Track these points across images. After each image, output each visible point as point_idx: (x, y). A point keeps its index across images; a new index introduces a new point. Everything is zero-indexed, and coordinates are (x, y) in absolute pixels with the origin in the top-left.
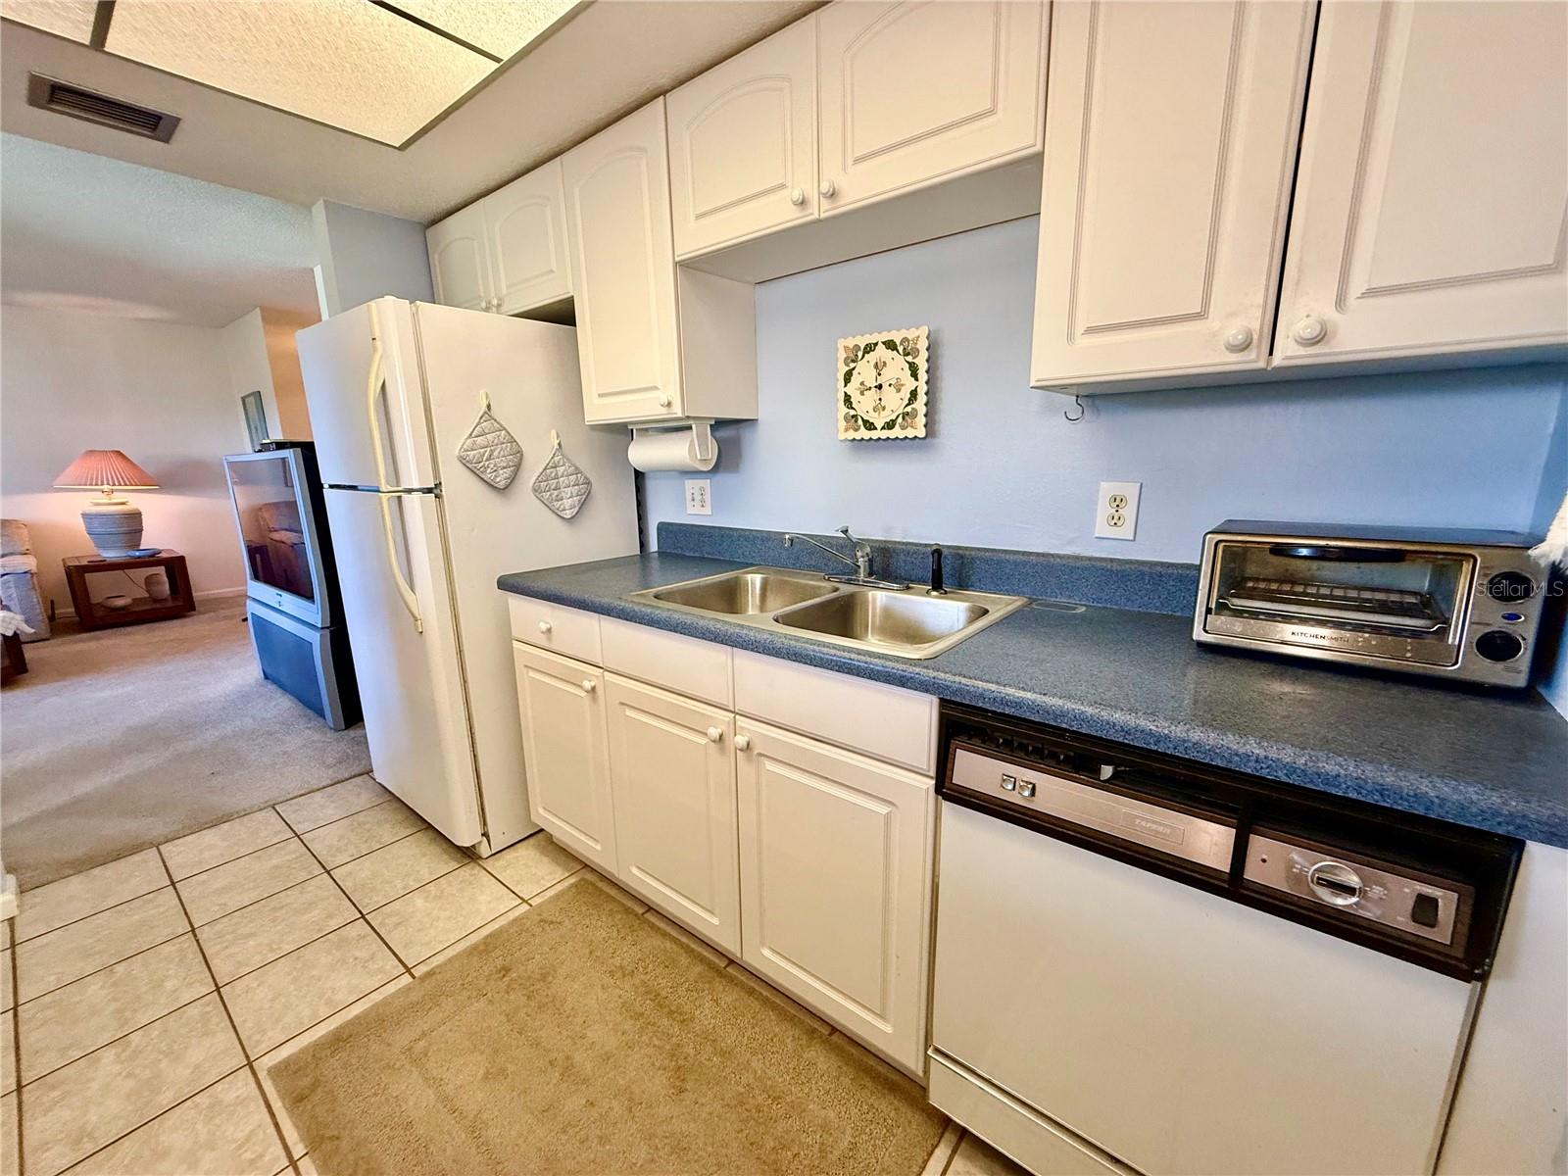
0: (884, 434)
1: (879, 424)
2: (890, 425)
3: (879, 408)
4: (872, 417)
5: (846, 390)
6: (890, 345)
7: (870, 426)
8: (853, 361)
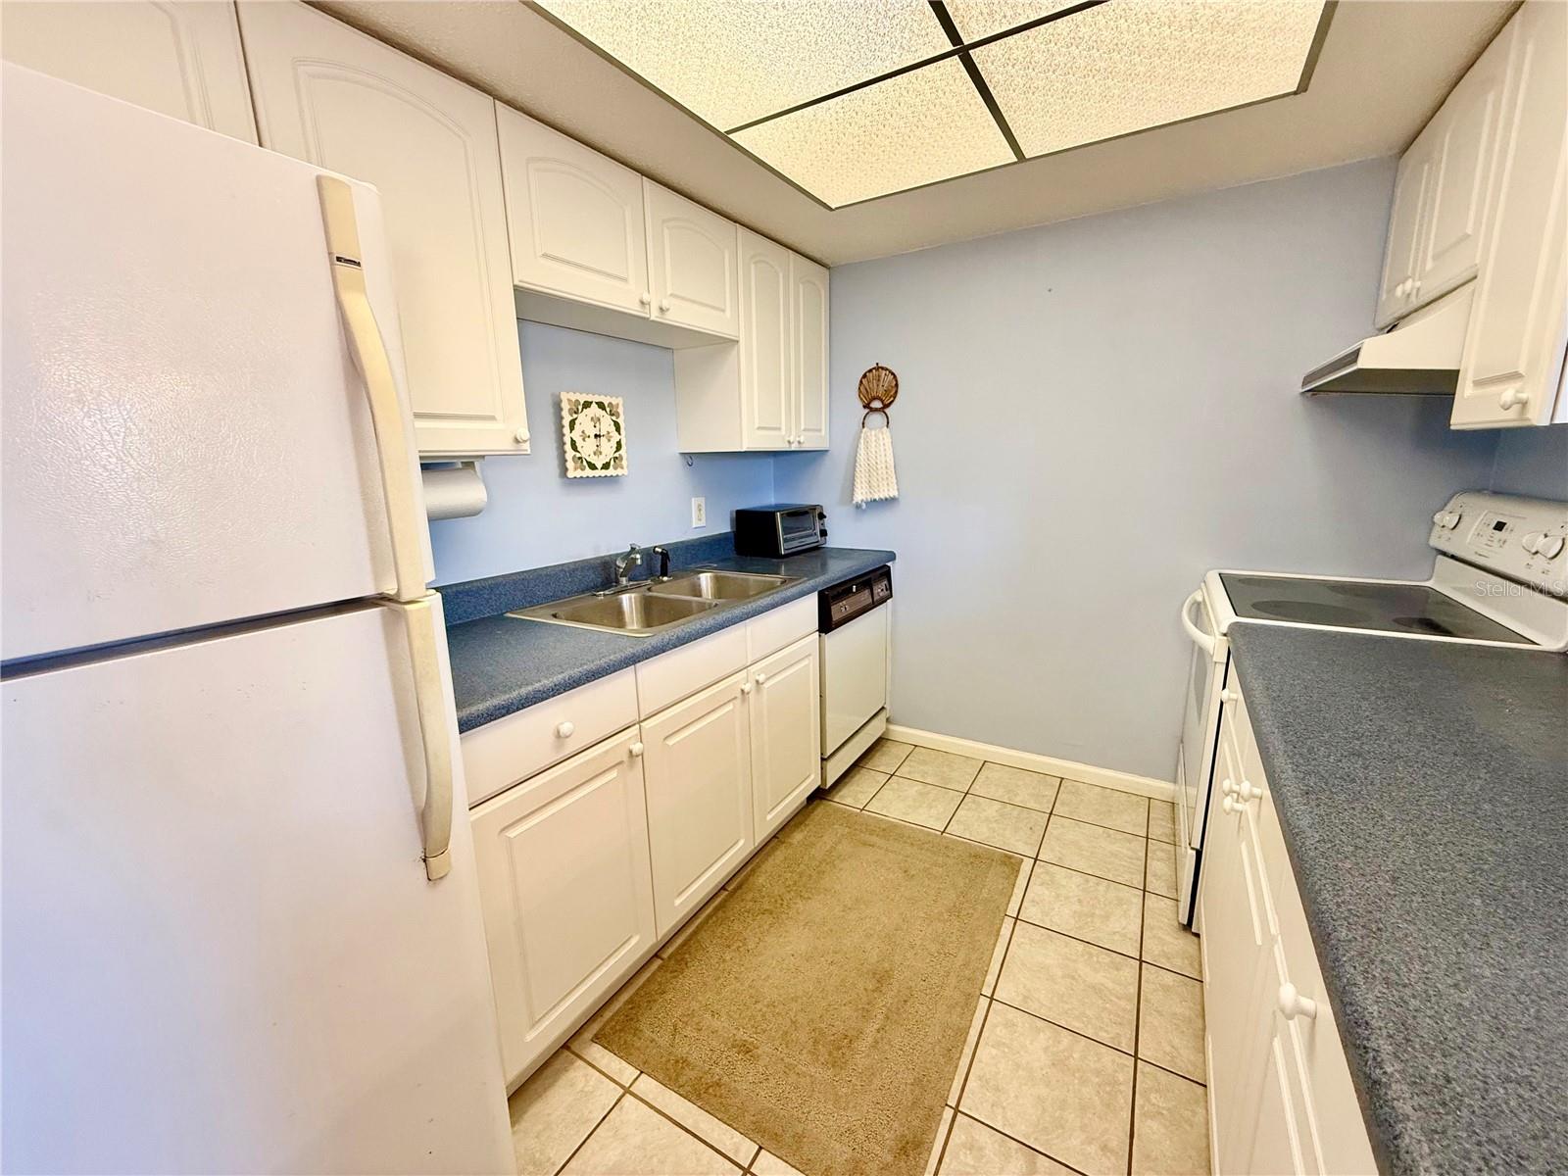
0: (604, 473)
1: (599, 466)
2: (606, 466)
3: (597, 453)
4: (593, 460)
5: (572, 435)
6: (601, 405)
7: (593, 467)
8: (575, 413)
